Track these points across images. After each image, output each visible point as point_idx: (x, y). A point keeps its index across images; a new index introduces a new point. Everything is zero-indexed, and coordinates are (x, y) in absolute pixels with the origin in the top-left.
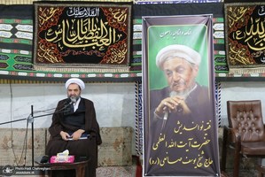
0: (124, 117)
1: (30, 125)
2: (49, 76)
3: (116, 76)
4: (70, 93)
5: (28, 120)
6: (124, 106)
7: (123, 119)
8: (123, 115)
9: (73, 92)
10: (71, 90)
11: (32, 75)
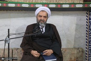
0: (76, 39)
1: (7, 45)
2: (19, 6)
3: (72, 6)
4: (39, 18)
5: (6, 41)
6: (76, 30)
7: (75, 41)
8: (75, 38)
9: (42, 18)
10: (41, 16)
11: (5, 5)
